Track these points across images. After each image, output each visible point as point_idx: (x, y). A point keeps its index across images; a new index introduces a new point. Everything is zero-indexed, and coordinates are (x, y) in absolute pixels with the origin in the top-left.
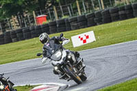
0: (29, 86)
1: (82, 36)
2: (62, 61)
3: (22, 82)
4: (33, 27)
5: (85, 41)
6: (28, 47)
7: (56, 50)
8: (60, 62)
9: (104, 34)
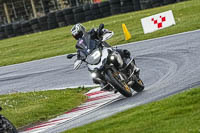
0: (83, 88)
1: (157, 17)
2: (101, 64)
3: (73, 83)
4: (88, 5)
5: (160, 25)
7: (93, 49)
8: (98, 66)
9: (187, 14)
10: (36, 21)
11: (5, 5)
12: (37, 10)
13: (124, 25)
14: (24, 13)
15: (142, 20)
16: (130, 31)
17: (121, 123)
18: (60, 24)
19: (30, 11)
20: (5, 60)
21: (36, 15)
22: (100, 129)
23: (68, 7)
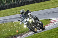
2: (27, 23)
6: (49, 4)
7: (24, 18)
18: (43, 1)
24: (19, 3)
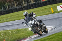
10: (24, 7)
11: (15, 2)
12: (25, 3)
13: (51, 8)
14: (21, 4)
15: (57, 7)
16: (53, 10)
17: (51, 38)
18: (32, 8)
19: (23, 4)
20: (15, 19)
21: (24, 5)
22: (44, 40)
23: (34, 2)
24: (7, 10)
